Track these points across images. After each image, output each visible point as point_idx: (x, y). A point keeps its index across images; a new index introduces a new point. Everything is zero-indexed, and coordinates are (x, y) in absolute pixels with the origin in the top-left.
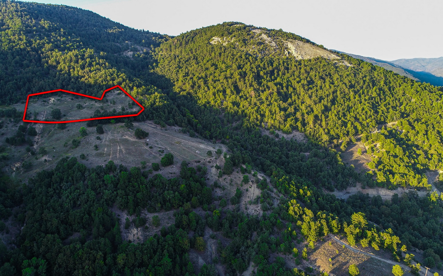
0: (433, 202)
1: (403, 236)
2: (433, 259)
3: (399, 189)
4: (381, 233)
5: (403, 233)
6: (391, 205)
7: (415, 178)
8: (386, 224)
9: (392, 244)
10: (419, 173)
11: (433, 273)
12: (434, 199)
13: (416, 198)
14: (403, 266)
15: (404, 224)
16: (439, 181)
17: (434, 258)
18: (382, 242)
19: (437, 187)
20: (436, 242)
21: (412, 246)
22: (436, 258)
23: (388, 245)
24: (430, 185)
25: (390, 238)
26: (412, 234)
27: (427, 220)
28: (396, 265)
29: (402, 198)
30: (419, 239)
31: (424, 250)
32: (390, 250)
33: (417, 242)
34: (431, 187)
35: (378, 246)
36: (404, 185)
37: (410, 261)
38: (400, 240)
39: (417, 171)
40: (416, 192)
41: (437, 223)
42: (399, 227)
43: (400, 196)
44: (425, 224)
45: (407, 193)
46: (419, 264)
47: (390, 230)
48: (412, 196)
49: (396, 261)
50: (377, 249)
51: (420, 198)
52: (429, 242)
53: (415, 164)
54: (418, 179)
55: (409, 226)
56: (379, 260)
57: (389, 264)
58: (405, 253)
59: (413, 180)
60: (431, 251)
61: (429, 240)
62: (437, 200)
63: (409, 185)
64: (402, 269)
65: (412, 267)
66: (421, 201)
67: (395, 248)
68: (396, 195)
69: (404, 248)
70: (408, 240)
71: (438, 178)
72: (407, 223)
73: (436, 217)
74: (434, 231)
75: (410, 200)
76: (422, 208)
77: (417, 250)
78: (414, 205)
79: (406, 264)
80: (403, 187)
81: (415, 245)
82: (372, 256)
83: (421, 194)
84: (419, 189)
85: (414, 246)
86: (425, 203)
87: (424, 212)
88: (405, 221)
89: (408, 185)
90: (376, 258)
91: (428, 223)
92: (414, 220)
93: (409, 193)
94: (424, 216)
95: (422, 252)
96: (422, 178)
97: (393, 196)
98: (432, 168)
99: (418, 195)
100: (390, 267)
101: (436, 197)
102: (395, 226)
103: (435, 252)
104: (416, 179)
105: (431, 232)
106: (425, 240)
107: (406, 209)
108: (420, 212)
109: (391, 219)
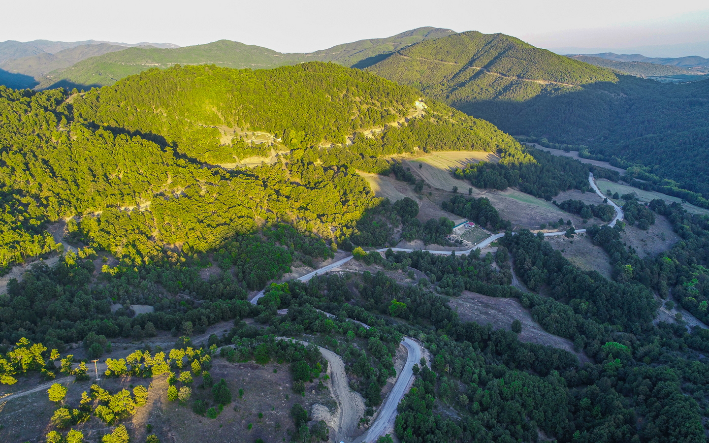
0: (72, 267)
1: (47, 337)
2: (97, 344)
3: (15, 269)
4: (11, 353)
5: (45, 334)
6: (11, 300)
7: (33, 242)
8: (13, 335)
9: (34, 359)
10: (37, 233)
11: (104, 361)
12: (71, 262)
13: (46, 272)
14: (62, 380)
15: (41, 319)
16: (69, 233)
17: (99, 342)
18: (18, 367)
19: (70, 243)
20: (94, 319)
21: (64, 343)
22: (101, 340)
23: (29, 365)
24: (60, 244)
25: (27, 352)
26: (59, 327)
27: (73, 296)
28: (52, 386)
29: (25, 282)
30: (71, 328)
31: (82, 339)
32: (35, 370)
33: (70, 334)
34: (62, 247)
35: (13, 376)
36: (21, 260)
37: (70, 367)
38: (45, 345)
39: (35, 231)
40: (43, 263)
41: (86, 294)
42: (35, 328)
43: (19, 280)
44: (71, 302)
45: (30, 271)
46: (83, 363)
47: (23, 340)
48: (40, 272)
49: (50, 379)
50: (13, 383)
51: (52, 269)
52: (85, 325)
53: (26, 220)
54: (39, 242)
55: (51, 318)
56: (23, 397)
57: (41, 392)
58: (58, 360)
59: (32, 246)
60: (92, 335)
61: (84, 321)
62: (76, 261)
63: (29, 256)
64: (63, 385)
65: (76, 372)
66: (55, 274)
67: (41, 361)
68: (13, 282)
69: (54, 355)
70: (56, 339)
71: (67, 230)
72: (46, 314)
73: (82, 285)
74: (87, 305)
75: (38, 279)
76: (60, 283)
77: (74, 345)
78: (47, 282)
79: (66, 374)
80: (20, 264)
81: (69, 340)
82: (9, 399)
83: (51, 263)
84: (45, 256)
85: (67, 342)
86: (61, 274)
87: (65, 286)
88: (41, 314)
89: (27, 258)
90: (17, 396)
91: (76, 300)
92: (55, 305)
93: (33, 269)
94: (67, 293)
95: (81, 343)
96: (44, 238)
97: (9, 284)
98: (53, 218)
99: (47, 266)
100: (44, 394)
101: (73, 259)
102: (29, 330)
103: (98, 333)
104: (36, 243)
105: (83, 310)
106: (79, 325)
107: (36, 295)
108: (59, 288)
109: (18, 322)
